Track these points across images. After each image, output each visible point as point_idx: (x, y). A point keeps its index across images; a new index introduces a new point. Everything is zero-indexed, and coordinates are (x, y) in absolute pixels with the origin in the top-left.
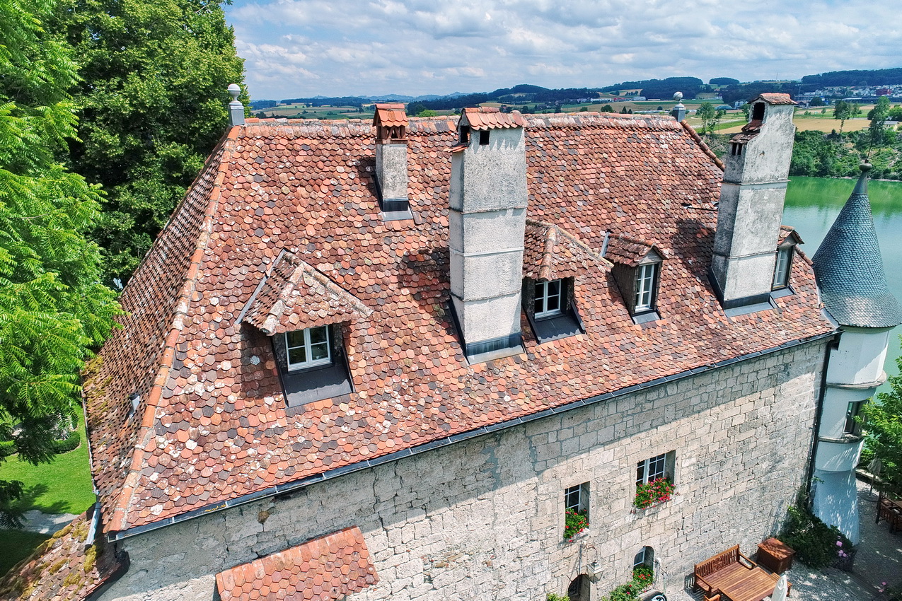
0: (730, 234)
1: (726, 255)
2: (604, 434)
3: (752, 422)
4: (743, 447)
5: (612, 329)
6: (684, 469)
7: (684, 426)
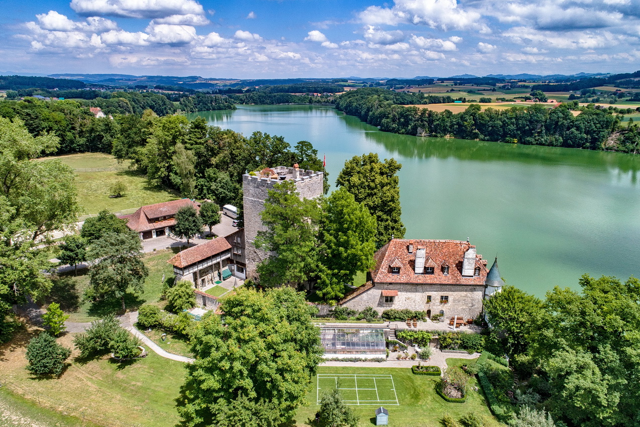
1: (463, 268)
2: (434, 290)
3: (466, 296)
4: (464, 300)
5: (439, 275)
6: (450, 299)
7: (451, 293)
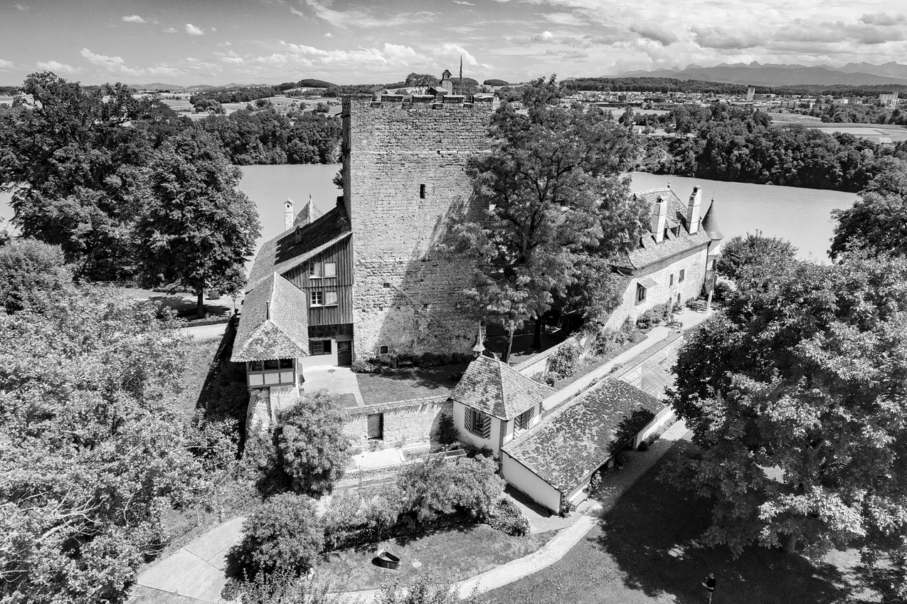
0: (691, 218)
1: (690, 223)
3: (696, 263)
4: (694, 270)
5: (674, 240)
6: (686, 272)
